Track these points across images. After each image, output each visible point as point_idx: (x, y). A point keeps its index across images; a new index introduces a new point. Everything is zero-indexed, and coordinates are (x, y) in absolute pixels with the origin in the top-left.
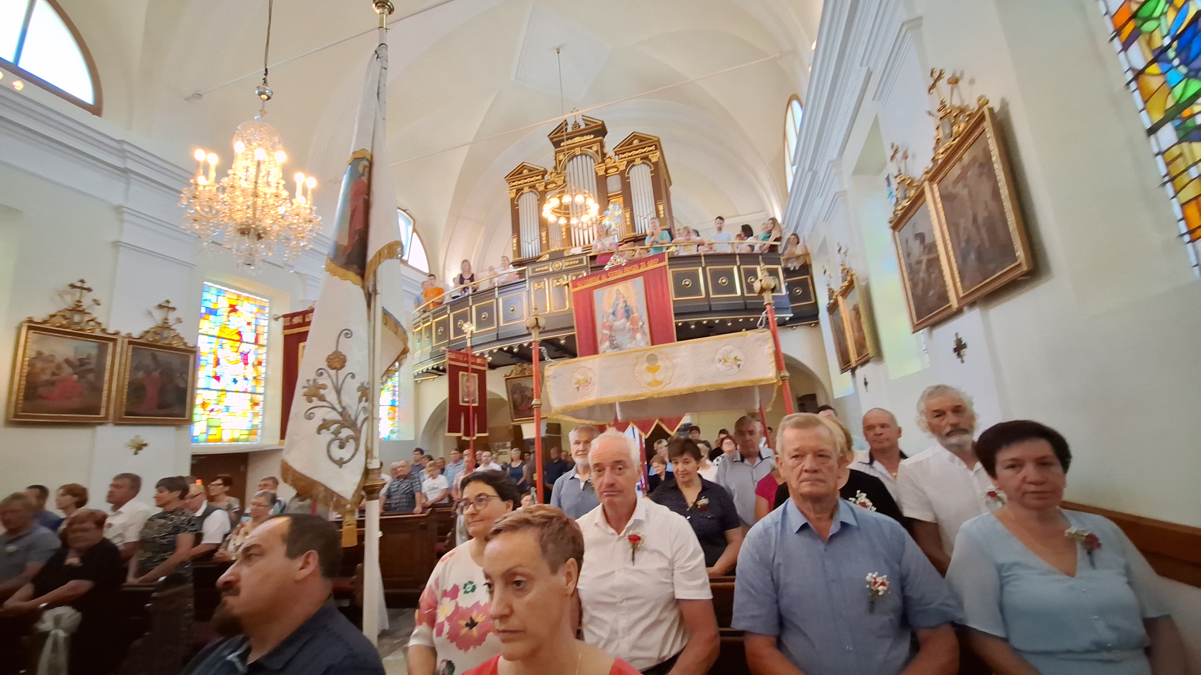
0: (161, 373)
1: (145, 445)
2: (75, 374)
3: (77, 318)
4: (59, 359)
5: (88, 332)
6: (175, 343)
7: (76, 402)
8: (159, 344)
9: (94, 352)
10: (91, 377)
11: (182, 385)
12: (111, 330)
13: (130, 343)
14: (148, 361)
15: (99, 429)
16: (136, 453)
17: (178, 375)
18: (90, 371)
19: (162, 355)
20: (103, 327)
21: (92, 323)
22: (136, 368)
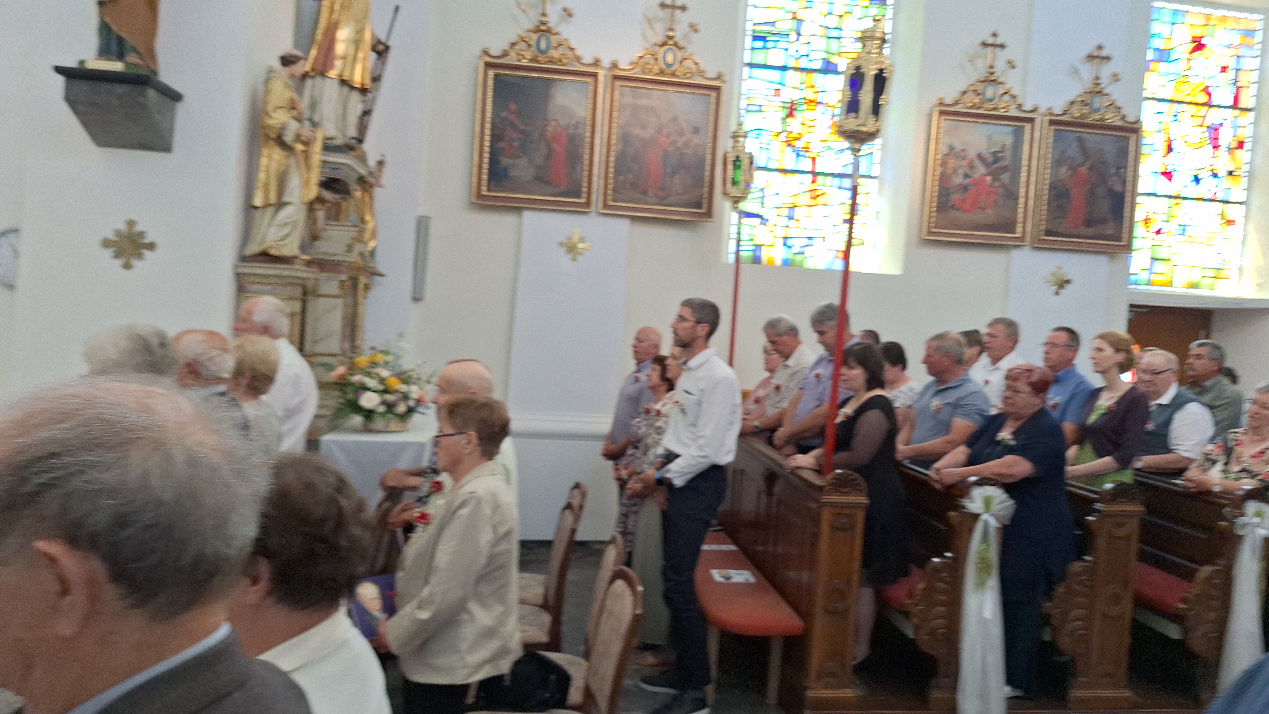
1: (1068, 282)
2: (988, 174)
3: (990, 92)
4: (972, 153)
5: (1002, 112)
6: (1111, 118)
13: (1051, 122)
15: (1015, 254)
16: (1057, 293)
17: (1113, 171)
22: (1058, 163)
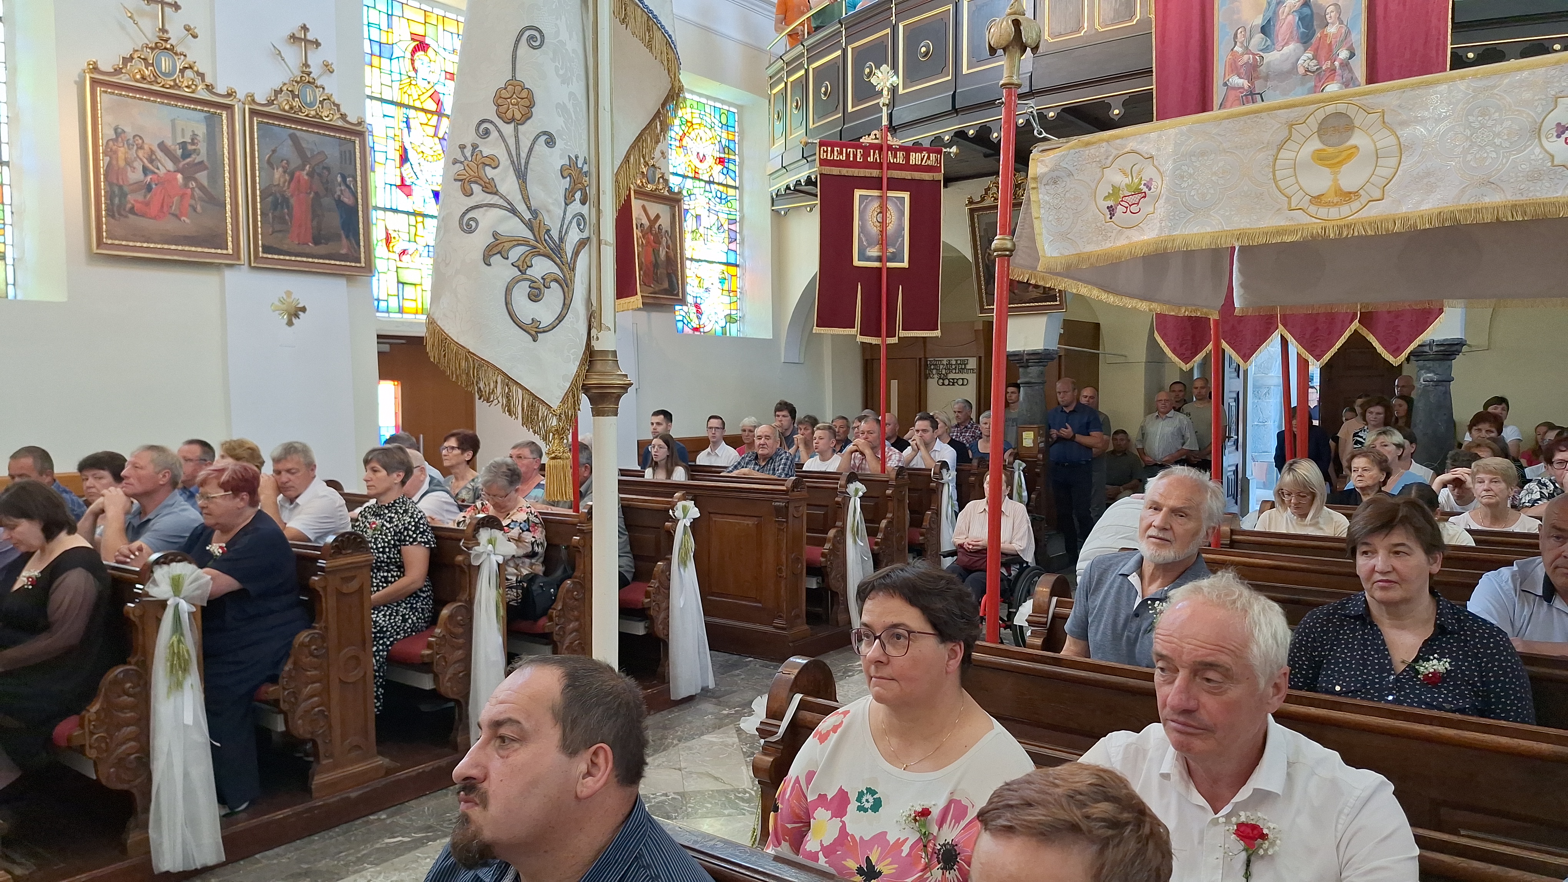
0: (311, 174)
1: (304, 309)
2: (178, 171)
3: (165, 64)
4: (151, 143)
5: (186, 92)
6: (327, 116)
7: (187, 224)
8: (301, 116)
9: (201, 130)
10: (202, 177)
11: (347, 199)
12: (221, 89)
13: (253, 112)
14: (287, 150)
15: (229, 275)
16: (290, 323)
17: (339, 179)
18: (201, 166)
19: (309, 138)
20: (208, 80)
21: (189, 73)
